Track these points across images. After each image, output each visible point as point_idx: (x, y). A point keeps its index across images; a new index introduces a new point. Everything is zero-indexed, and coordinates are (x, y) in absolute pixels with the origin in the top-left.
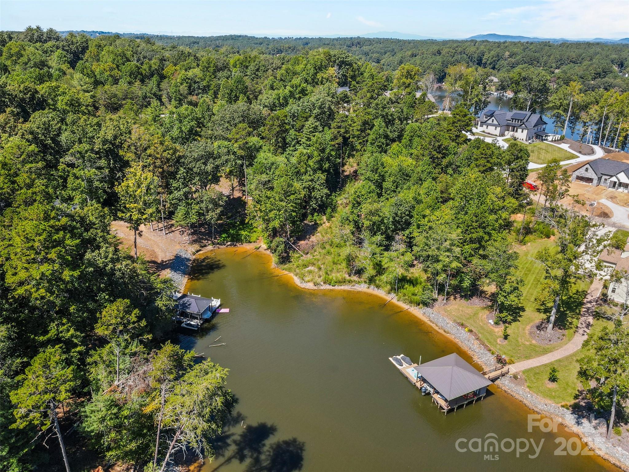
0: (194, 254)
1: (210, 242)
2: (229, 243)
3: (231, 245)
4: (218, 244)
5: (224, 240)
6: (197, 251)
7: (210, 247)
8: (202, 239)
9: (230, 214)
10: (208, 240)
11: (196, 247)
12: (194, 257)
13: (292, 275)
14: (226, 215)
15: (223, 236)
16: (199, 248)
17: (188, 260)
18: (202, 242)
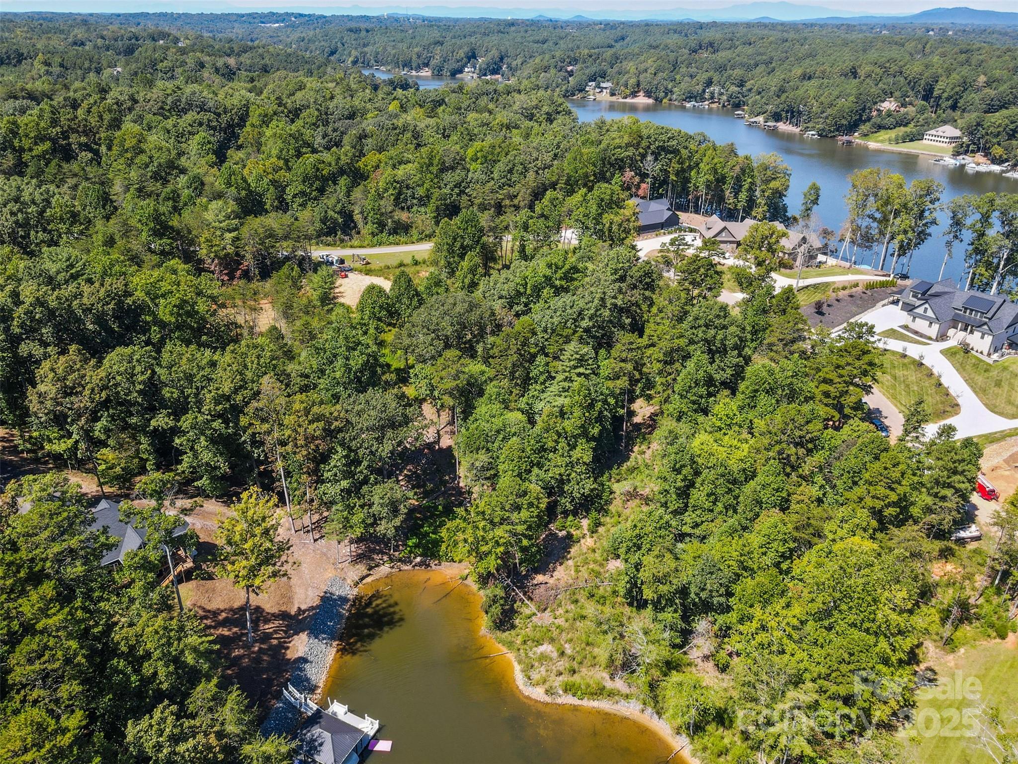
0: (356, 584)
1: (385, 558)
2: (418, 559)
3: (420, 564)
4: (400, 560)
5: (410, 552)
6: (362, 579)
7: (385, 569)
8: (373, 551)
9: (430, 486)
10: (383, 553)
11: (362, 569)
12: (355, 591)
13: (511, 656)
14: (424, 486)
15: (410, 543)
16: (365, 572)
17: (344, 600)
18: (373, 559)
